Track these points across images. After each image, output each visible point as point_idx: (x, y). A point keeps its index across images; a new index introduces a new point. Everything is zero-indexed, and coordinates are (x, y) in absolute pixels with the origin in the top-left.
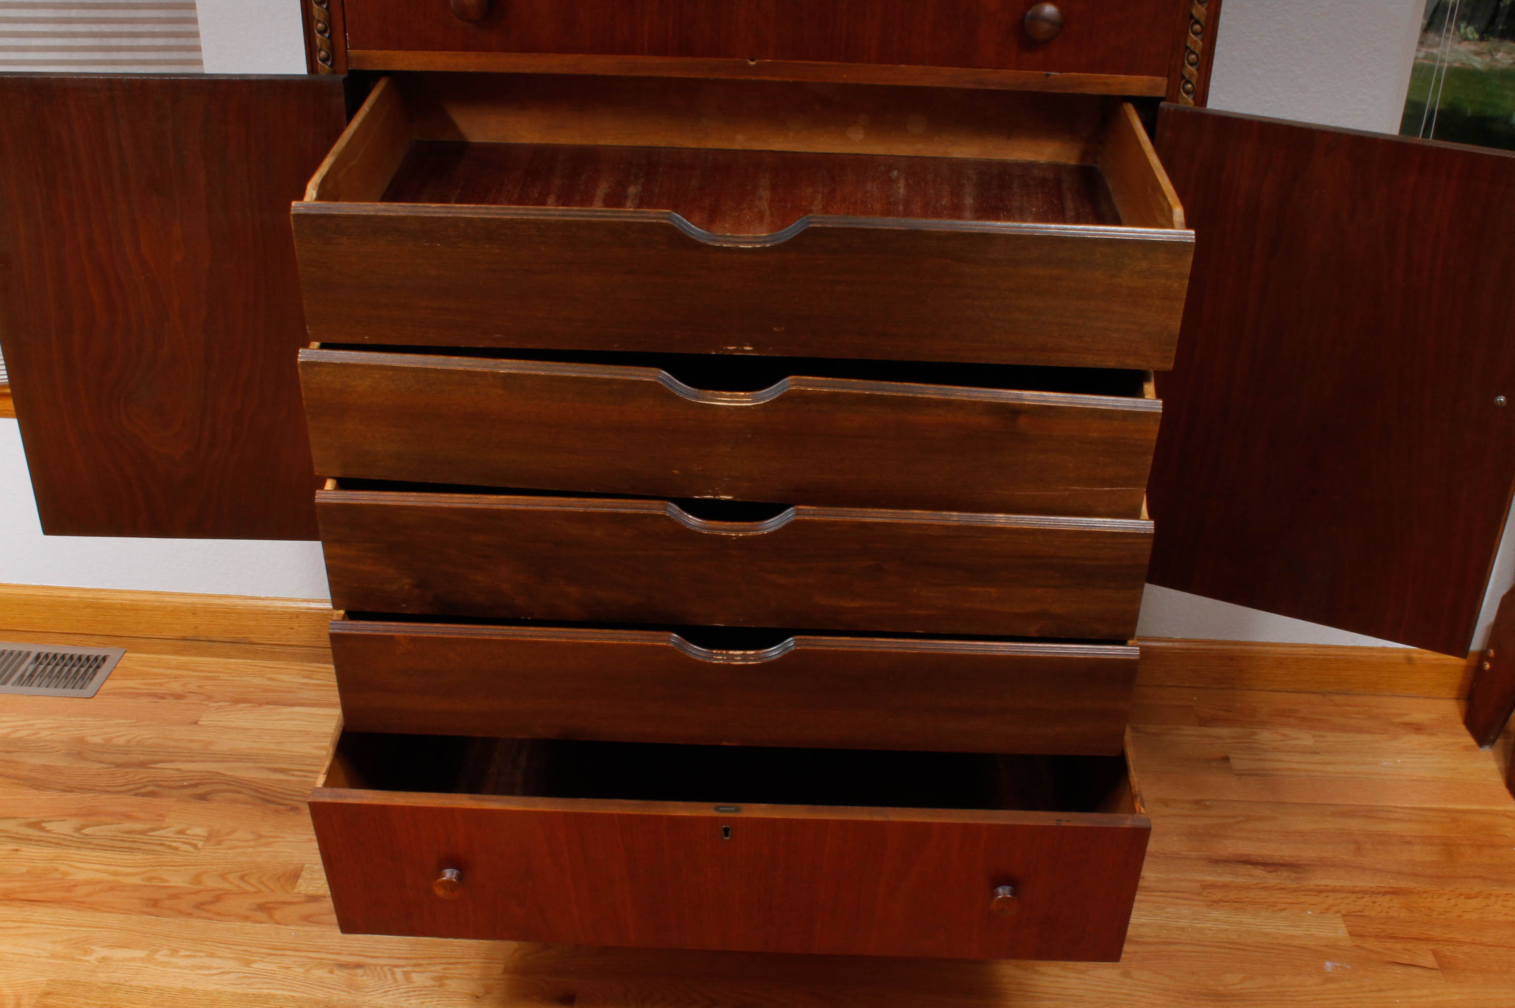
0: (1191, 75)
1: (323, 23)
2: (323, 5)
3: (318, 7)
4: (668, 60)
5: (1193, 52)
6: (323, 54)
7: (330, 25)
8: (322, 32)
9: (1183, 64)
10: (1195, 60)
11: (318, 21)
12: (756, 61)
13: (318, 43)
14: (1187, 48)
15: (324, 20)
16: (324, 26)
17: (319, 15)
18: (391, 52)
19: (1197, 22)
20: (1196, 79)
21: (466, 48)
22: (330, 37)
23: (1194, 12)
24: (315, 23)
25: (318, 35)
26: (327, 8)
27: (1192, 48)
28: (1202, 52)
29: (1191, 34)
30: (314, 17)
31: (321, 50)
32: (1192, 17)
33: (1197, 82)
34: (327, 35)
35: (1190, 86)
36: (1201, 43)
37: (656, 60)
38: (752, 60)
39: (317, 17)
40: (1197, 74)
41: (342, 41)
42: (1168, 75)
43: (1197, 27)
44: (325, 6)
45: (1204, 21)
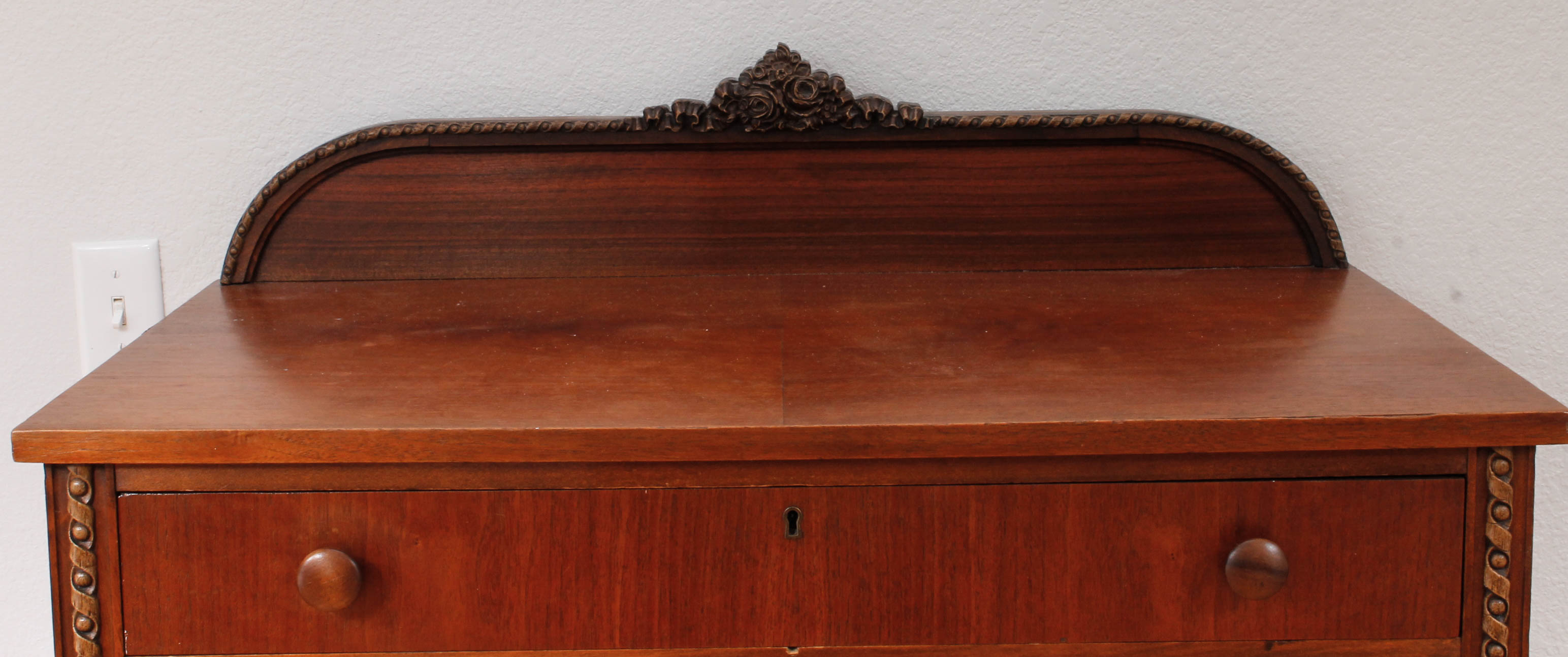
0: (1498, 633)
1: (87, 618)
2: (88, 589)
3: (80, 593)
5: (1496, 597)
7: (99, 619)
8: (84, 632)
9: (1483, 615)
10: (1503, 609)
11: (79, 615)
12: (798, 648)
13: (77, 646)
14: (1485, 590)
15: (90, 614)
16: (88, 621)
17: (81, 606)
19: (1499, 551)
20: (1506, 638)
21: (322, 648)
22: (97, 639)
23: (1491, 535)
24: (73, 617)
25: (78, 636)
26: (95, 594)
27: (1495, 591)
28: (1510, 596)
29: (1491, 569)
30: (72, 609)
32: (1487, 543)
33: (1511, 641)
34: (93, 636)
35: (1499, 649)
36: (1508, 582)
38: (793, 648)
39: (77, 609)
40: (1507, 631)
41: (118, 644)
42: (1460, 635)
43: (1499, 559)
44: (91, 590)
45: (1507, 548)
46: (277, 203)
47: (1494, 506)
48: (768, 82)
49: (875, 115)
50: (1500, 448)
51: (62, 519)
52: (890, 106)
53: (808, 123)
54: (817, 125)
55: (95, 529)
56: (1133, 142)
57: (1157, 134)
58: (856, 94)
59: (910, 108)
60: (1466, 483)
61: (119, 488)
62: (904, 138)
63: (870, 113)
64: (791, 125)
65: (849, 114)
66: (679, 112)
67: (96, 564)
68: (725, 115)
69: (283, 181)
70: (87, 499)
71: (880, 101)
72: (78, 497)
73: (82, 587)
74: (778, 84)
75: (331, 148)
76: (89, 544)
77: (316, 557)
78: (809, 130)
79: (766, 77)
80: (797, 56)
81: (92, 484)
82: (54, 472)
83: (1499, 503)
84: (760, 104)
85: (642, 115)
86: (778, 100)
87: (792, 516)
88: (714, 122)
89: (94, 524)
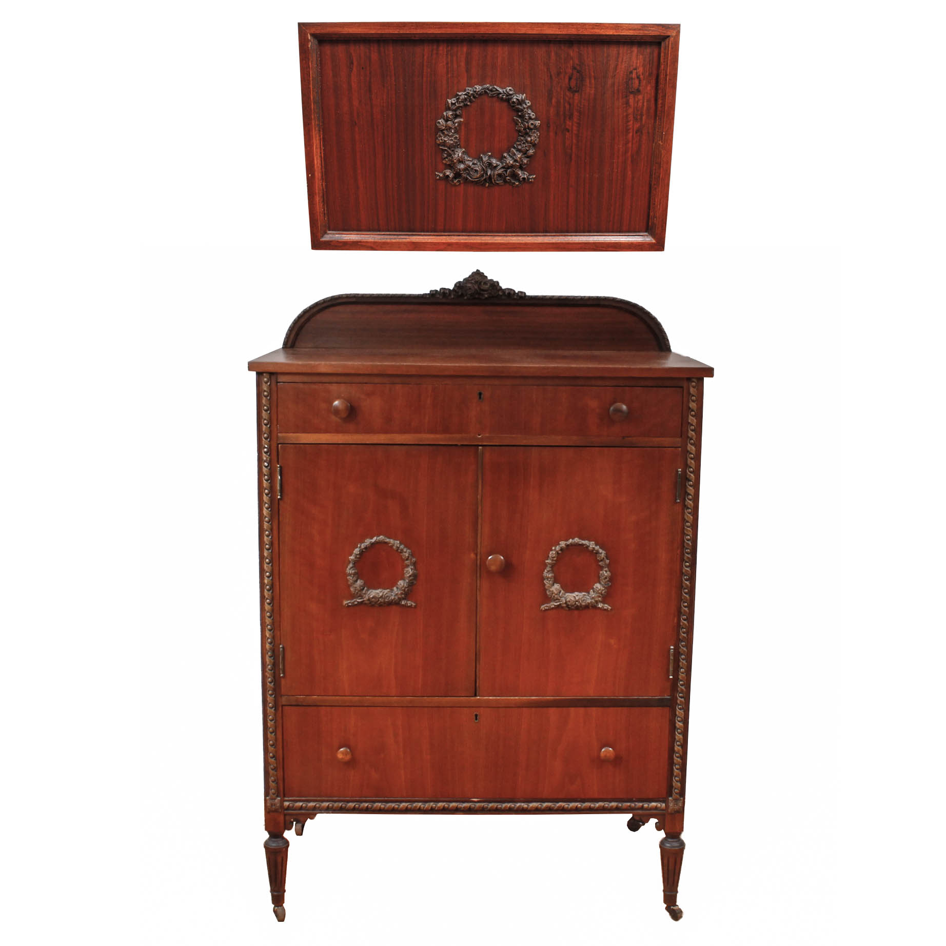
0: (693, 436)
4: (438, 436)
5: (693, 425)
6: (265, 435)
7: (270, 421)
8: (266, 425)
9: (688, 431)
10: (694, 429)
11: (265, 419)
12: (481, 435)
13: (264, 430)
14: (689, 423)
15: (268, 419)
16: (267, 421)
17: (266, 417)
18: (300, 434)
19: (693, 411)
21: (337, 431)
23: (691, 406)
24: (263, 420)
25: (264, 426)
27: (691, 423)
28: (696, 425)
29: (690, 416)
30: (262, 417)
31: (265, 433)
32: (689, 408)
33: (696, 439)
34: (269, 426)
35: (692, 441)
36: (695, 420)
37: (432, 436)
38: (479, 435)
39: (264, 417)
40: (695, 436)
41: (276, 429)
42: (681, 436)
43: (693, 413)
44: (269, 412)
45: (695, 409)
46: (303, 320)
47: (691, 397)
48: (473, 281)
49: (509, 294)
50: (693, 378)
51: (260, 390)
52: (514, 291)
53: (486, 296)
54: (489, 297)
55: (270, 394)
56: (598, 306)
57: (606, 303)
58: (503, 288)
59: (521, 292)
60: (683, 390)
61: (279, 381)
62: (520, 302)
63: (508, 293)
64: (481, 297)
65: (500, 293)
66: (442, 291)
67: (270, 404)
68: (458, 292)
69: (305, 312)
70: (269, 384)
71: (511, 290)
72: (266, 383)
73: (266, 411)
74: (476, 282)
75: (322, 301)
76: (268, 398)
77: (336, 403)
78: (486, 298)
79: (472, 280)
80: (483, 273)
81: (270, 379)
82: (259, 374)
83: (693, 396)
84: (470, 289)
85: (429, 292)
86: (476, 287)
87: (480, 394)
88: (454, 295)
89: (270, 391)
